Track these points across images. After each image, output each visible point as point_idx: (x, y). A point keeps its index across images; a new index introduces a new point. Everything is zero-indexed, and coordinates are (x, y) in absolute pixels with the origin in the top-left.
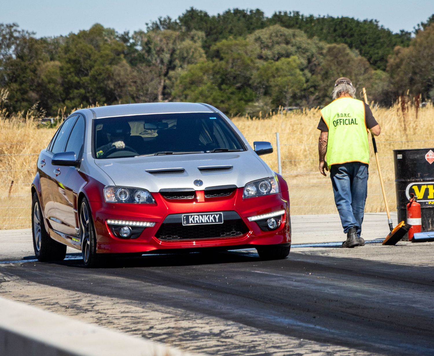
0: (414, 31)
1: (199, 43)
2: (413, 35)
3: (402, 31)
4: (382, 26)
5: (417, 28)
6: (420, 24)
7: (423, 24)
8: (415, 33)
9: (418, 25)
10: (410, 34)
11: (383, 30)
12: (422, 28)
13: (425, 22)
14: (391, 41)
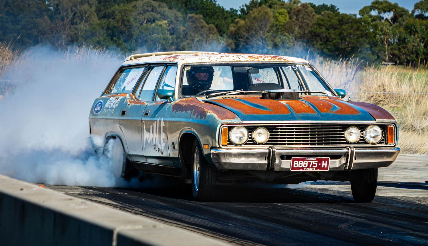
0: (240, 9)
1: (94, 8)
2: (239, 13)
3: (231, 9)
4: (218, 4)
5: (242, 7)
6: (244, 5)
7: (246, 6)
8: (240, 11)
9: (243, 6)
10: (237, 11)
11: (219, 7)
12: (245, 9)
13: (248, 4)
14: (224, 15)
